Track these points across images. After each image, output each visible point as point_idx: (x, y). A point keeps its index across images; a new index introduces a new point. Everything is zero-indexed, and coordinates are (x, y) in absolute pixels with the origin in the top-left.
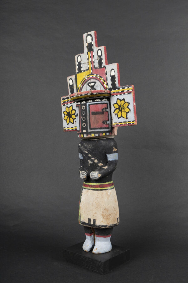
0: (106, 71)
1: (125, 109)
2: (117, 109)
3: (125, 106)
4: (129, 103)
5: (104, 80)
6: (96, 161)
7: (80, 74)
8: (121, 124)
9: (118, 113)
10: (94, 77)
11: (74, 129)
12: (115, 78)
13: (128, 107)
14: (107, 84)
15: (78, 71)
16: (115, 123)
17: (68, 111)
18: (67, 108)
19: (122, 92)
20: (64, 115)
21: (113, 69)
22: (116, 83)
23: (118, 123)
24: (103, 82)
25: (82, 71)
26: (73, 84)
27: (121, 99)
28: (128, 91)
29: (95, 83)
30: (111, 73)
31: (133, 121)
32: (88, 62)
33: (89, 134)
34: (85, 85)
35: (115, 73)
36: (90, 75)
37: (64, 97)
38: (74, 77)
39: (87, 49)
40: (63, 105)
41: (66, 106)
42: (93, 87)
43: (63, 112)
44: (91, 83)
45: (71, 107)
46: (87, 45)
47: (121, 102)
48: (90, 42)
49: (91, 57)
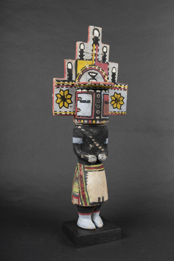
0: (108, 67)
1: (120, 102)
2: (114, 100)
3: (120, 100)
4: (124, 98)
5: (105, 74)
6: (97, 145)
7: (81, 61)
8: (115, 114)
9: (114, 104)
10: (96, 69)
11: (68, 114)
12: (115, 75)
13: (122, 101)
14: (108, 79)
15: (79, 58)
16: (110, 112)
17: (62, 95)
18: (62, 92)
19: (120, 88)
20: (56, 98)
21: (114, 67)
22: (115, 79)
23: (113, 112)
24: (104, 75)
25: (84, 59)
26: (72, 68)
27: (118, 93)
28: (124, 88)
29: (97, 74)
30: (112, 70)
31: (124, 112)
32: (92, 53)
33: (101, 121)
34: (85, 73)
35: (116, 71)
36: (92, 65)
37: (59, 79)
38: (74, 62)
39: (93, 41)
40: (56, 87)
41: (61, 89)
42: (93, 78)
43: (56, 95)
44: (92, 73)
45: (67, 91)
46: (93, 37)
47: (118, 96)
48: (96, 36)
49: (95, 49)
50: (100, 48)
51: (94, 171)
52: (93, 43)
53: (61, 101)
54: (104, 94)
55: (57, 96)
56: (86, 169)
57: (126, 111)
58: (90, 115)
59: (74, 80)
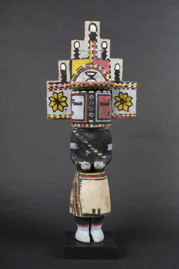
0: (110, 64)
1: (127, 103)
2: (118, 101)
3: (127, 100)
4: (132, 98)
5: (106, 72)
6: (96, 151)
7: (76, 61)
8: (121, 116)
9: (119, 105)
10: (94, 67)
11: (63, 117)
12: (120, 72)
13: (130, 101)
14: (110, 77)
15: (74, 57)
16: (115, 115)
17: (56, 98)
18: (55, 94)
19: (126, 86)
20: (50, 101)
21: (118, 64)
22: (120, 77)
23: (118, 114)
24: (105, 74)
25: (80, 58)
26: (66, 69)
27: (124, 93)
28: (132, 86)
29: (96, 73)
30: (115, 67)
31: (134, 114)
32: (88, 51)
33: (96, 124)
34: (82, 73)
35: (120, 68)
36: (90, 64)
37: (52, 82)
38: (67, 62)
39: (89, 37)
40: (49, 90)
41: (54, 92)
42: (92, 77)
43: (49, 98)
44: (90, 72)
45: (61, 93)
46: (89, 33)
47: (124, 96)
48: (93, 31)
49: (93, 46)
50: (98, 44)
51: (89, 180)
52: (89, 40)
53: (55, 105)
54: (98, 95)
55: (50, 100)
56: (81, 176)
57: (136, 113)
58: (82, 118)
59: (69, 81)
